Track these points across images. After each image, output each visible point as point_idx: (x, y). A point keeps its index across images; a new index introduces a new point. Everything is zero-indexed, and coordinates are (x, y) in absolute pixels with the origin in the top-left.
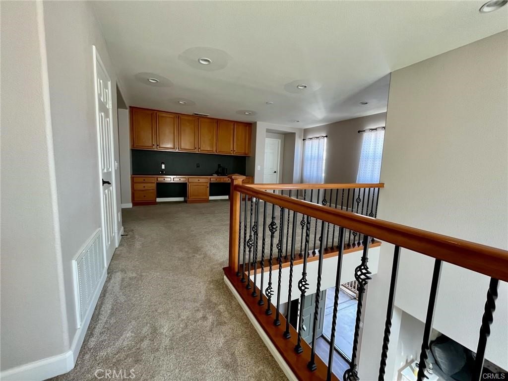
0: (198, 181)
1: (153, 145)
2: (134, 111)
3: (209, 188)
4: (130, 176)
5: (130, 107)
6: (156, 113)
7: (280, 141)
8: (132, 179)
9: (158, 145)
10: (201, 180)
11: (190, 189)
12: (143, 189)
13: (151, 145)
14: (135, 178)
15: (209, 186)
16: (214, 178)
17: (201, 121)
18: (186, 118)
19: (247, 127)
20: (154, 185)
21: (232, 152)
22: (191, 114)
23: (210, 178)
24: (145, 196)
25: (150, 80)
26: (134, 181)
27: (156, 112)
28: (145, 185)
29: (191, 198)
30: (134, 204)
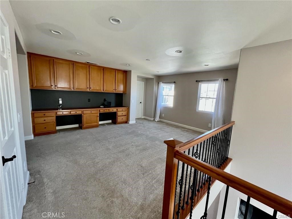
0: (90, 113)
1: (52, 86)
2: (31, 56)
3: (98, 117)
4: (31, 113)
5: (28, 53)
6: (54, 60)
7: (144, 83)
8: (33, 114)
9: (56, 86)
10: (93, 112)
11: (85, 119)
12: (44, 122)
13: (49, 85)
14: (35, 114)
15: (98, 115)
16: (103, 110)
17: (91, 67)
18: (80, 65)
19: (124, 74)
20: (54, 118)
21: (114, 91)
22: (84, 62)
23: (100, 110)
24: (45, 128)
25: (52, 32)
26: (35, 116)
27: (53, 58)
28: (45, 118)
29: (85, 125)
30: (35, 135)
